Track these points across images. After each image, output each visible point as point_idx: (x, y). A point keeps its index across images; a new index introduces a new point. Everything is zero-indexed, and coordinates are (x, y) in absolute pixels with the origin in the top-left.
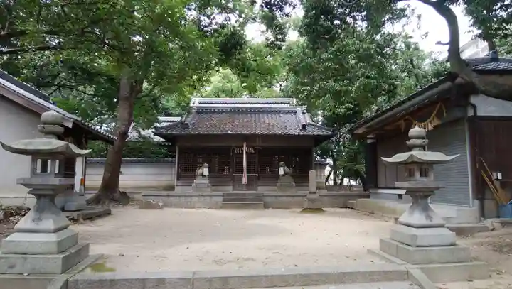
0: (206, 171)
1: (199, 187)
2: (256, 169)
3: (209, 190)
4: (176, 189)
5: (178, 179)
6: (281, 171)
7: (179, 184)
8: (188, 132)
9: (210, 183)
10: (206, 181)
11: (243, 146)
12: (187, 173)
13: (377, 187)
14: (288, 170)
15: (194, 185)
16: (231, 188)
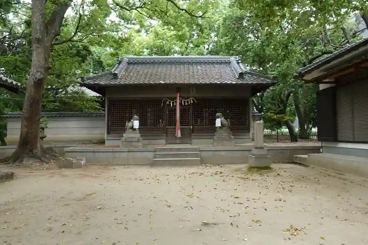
0: (136, 124)
1: (129, 142)
2: (191, 122)
3: (140, 144)
4: (107, 142)
5: (108, 133)
6: (218, 123)
7: (109, 138)
8: (117, 82)
9: (141, 136)
10: (137, 135)
11: (176, 98)
12: (117, 126)
13: (336, 140)
14: (225, 122)
15: (123, 139)
16: (164, 141)
